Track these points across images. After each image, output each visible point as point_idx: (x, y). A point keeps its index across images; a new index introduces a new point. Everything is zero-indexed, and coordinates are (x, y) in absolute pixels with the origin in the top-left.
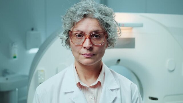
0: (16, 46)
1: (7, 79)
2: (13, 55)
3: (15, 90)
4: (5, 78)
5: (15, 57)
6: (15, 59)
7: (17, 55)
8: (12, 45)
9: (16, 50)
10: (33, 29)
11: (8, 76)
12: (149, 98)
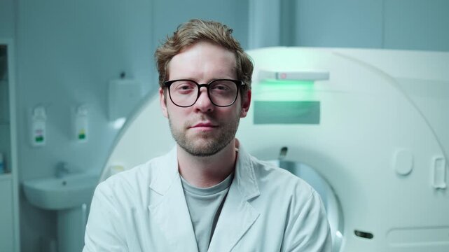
0: (85, 112)
1: (64, 183)
2: (78, 132)
3: (80, 207)
4: (60, 181)
5: (82, 137)
6: (82, 141)
7: (87, 133)
8: (76, 111)
9: (84, 121)
10: (123, 75)
11: (67, 178)
12: (356, 233)
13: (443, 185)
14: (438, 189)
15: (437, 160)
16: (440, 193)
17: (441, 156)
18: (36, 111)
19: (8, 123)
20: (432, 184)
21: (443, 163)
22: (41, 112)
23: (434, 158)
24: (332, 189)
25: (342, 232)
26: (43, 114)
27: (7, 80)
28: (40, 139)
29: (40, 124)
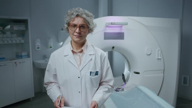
0: (52, 40)
1: (46, 61)
2: (50, 46)
5: (51, 47)
6: (51, 49)
7: (52, 46)
8: (49, 40)
9: (51, 43)
10: (62, 29)
11: (46, 59)
12: (134, 72)
13: (160, 58)
14: (158, 59)
15: (158, 50)
16: (159, 60)
17: (160, 49)
18: (37, 40)
19: (29, 43)
20: (157, 57)
21: (160, 51)
22: (38, 40)
23: (158, 49)
24: (126, 58)
25: (130, 71)
26: (39, 41)
27: (28, 30)
28: (38, 48)
29: (38, 43)
